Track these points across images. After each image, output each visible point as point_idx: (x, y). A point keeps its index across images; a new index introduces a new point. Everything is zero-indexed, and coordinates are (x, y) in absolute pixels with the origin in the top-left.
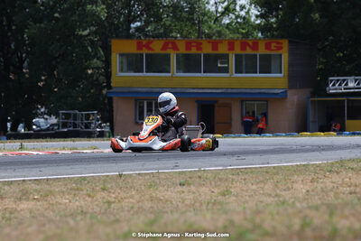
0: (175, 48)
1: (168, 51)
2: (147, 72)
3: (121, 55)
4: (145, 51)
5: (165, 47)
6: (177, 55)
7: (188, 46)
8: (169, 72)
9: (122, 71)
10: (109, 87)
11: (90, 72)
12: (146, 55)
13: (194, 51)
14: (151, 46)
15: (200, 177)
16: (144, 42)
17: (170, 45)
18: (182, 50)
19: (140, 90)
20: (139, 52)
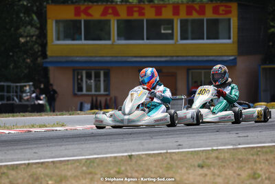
0: (116, 13)
1: (108, 17)
2: (86, 39)
3: (57, 22)
4: (83, 17)
5: (105, 13)
6: (118, 21)
7: (130, 11)
8: (109, 39)
9: (58, 39)
10: (44, 55)
11: (22, 40)
12: (85, 21)
13: (136, 16)
14: (90, 11)
15: (217, 158)
16: (83, 8)
17: (110, 11)
18: (124, 15)
19: (78, 59)
20: (78, 18)
